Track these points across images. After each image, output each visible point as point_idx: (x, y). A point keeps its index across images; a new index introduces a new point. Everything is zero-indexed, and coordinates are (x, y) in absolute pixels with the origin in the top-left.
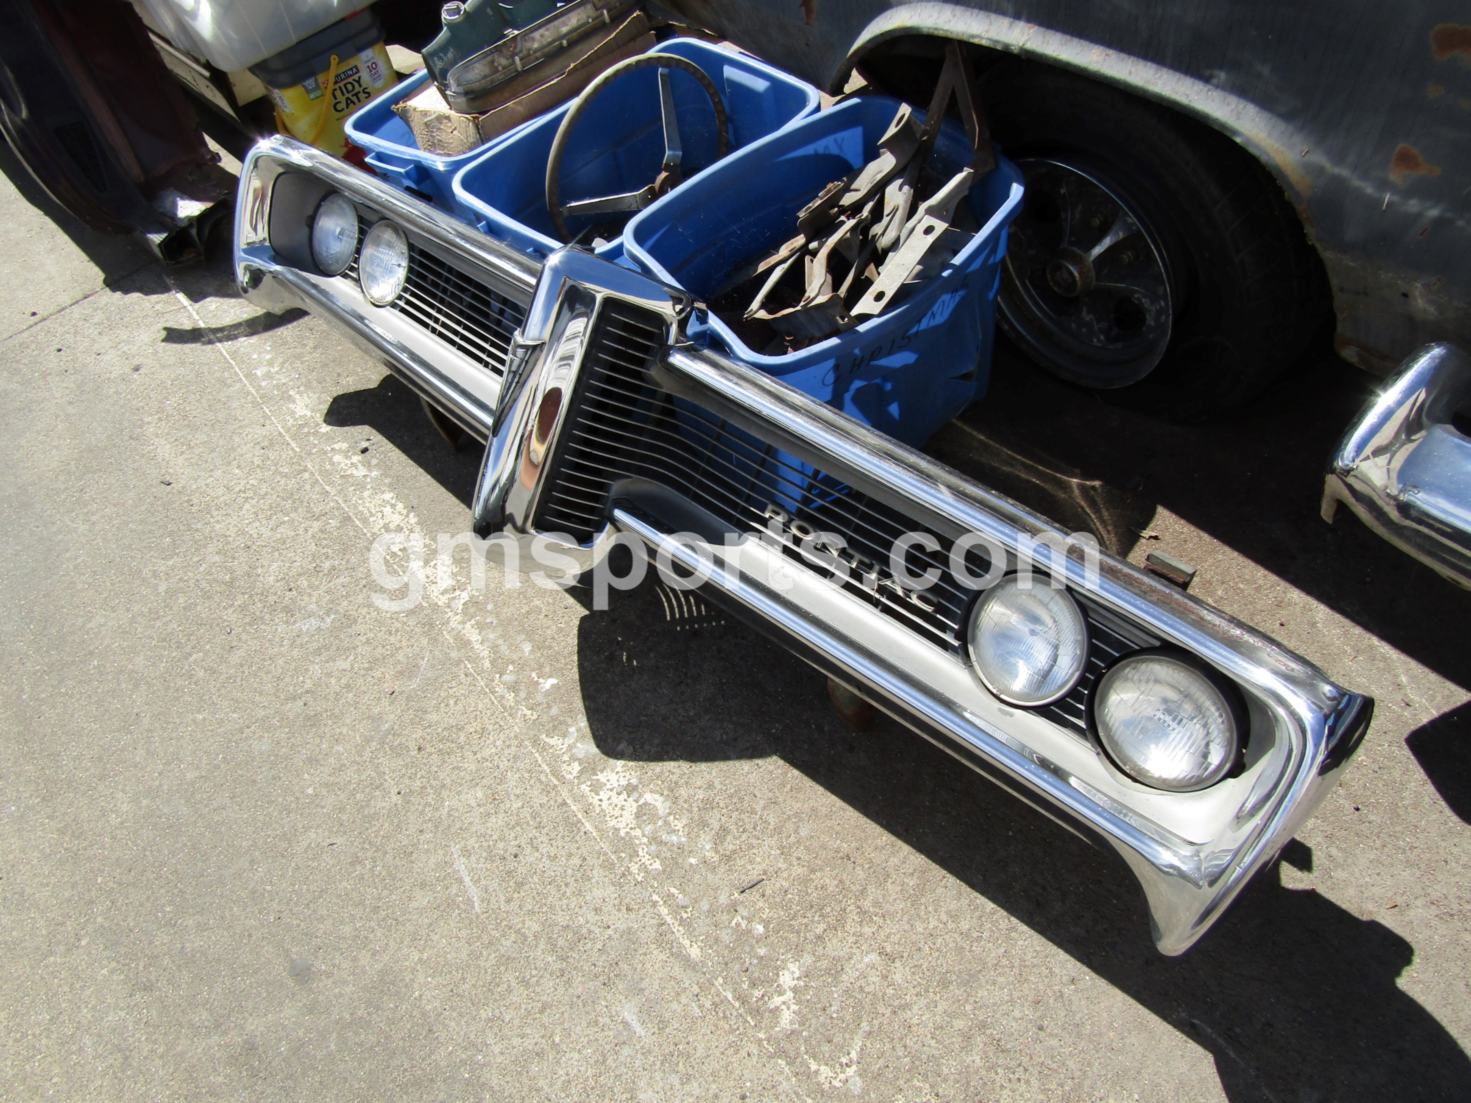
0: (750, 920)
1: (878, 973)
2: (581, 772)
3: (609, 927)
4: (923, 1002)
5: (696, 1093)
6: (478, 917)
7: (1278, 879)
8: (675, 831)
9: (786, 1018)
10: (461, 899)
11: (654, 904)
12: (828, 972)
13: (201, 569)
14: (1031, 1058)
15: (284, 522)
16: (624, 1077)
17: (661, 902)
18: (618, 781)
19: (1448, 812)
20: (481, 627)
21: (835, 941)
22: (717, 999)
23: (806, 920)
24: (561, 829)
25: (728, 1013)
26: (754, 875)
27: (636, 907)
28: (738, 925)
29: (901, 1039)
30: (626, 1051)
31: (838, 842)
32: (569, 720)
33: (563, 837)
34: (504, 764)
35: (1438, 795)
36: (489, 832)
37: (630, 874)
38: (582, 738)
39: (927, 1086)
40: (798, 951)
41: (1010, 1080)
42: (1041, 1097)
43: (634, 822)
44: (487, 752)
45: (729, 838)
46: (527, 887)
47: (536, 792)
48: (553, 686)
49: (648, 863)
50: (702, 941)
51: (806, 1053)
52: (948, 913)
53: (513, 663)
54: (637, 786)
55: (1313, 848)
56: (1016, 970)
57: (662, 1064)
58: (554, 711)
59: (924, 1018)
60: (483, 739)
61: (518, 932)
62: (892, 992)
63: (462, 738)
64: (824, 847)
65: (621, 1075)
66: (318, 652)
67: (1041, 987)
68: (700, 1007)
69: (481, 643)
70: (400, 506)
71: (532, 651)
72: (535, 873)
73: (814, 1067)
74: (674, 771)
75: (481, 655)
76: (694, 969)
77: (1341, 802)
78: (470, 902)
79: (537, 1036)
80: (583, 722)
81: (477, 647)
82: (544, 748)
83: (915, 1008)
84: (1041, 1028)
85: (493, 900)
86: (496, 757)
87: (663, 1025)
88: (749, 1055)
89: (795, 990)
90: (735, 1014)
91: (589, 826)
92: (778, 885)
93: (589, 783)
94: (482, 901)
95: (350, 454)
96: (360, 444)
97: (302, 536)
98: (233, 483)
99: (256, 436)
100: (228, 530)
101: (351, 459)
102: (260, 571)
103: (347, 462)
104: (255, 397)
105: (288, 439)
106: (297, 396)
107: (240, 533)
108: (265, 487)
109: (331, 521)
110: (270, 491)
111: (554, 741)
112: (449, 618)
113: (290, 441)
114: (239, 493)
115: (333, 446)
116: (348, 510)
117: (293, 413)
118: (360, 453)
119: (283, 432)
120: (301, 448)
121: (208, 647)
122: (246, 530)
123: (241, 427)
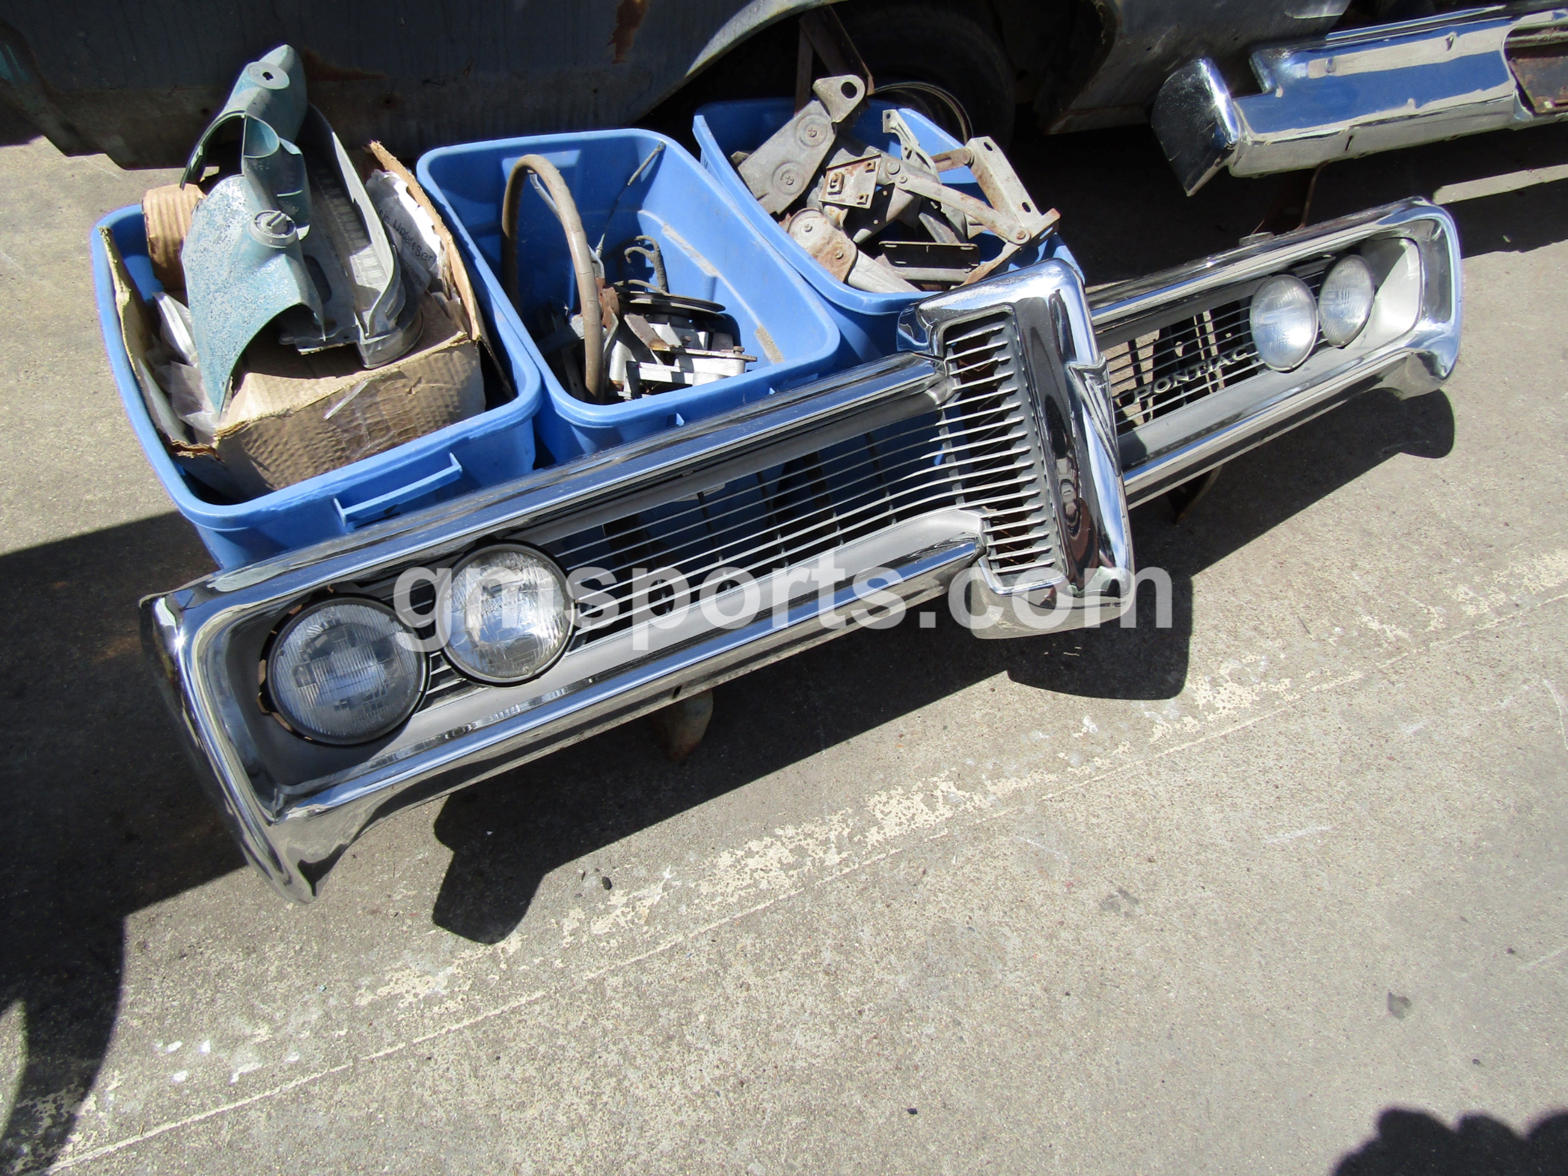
0: (1331, 634)
2: (1195, 717)
3: (1340, 728)
5: (1458, 700)
6: (1336, 829)
8: (1256, 662)
9: (1400, 633)
10: (1319, 841)
11: (1320, 691)
15: (710, 1022)
16: (1454, 743)
17: (1319, 687)
18: (1206, 690)
20: (997, 775)
21: (1344, 591)
22: (1391, 670)
23: (1329, 601)
24: (1251, 745)
27: (1322, 705)
28: (1336, 642)
30: (1435, 737)
32: (1136, 715)
33: (1258, 745)
36: (1251, 806)
37: (1294, 702)
38: (1156, 710)
40: (1352, 612)
43: (1247, 688)
44: (1162, 793)
45: (1262, 627)
46: (1307, 784)
47: (1212, 759)
48: (1092, 721)
49: (1284, 687)
50: (1349, 669)
51: (1423, 629)
53: (1055, 752)
54: (1212, 677)
57: (1442, 716)
58: (1123, 725)
61: (1347, 798)
62: (1378, 572)
63: (1143, 816)
64: (1272, 574)
65: (1453, 745)
67: (1368, 502)
68: (1398, 681)
69: (1021, 779)
70: (754, 845)
71: (1044, 731)
72: (1294, 774)
73: (1432, 628)
74: (1199, 648)
75: (1037, 781)
76: (1370, 680)
78: (1322, 834)
79: (1433, 798)
80: (1142, 704)
81: (1026, 784)
82: (1165, 742)
84: (1394, 513)
85: (1320, 814)
86: (1170, 787)
88: (1429, 663)
89: (1381, 622)
90: (1401, 663)
91: (1249, 723)
92: (1301, 609)
93: (1206, 713)
94: (1321, 823)
95: (603, 907)
96: (587, 891)
97: (753, 992)
98: (561, 1118)
99: (452, 1074)
100: (681, 1124)
101: (615, 907)
102: (800, 1064)
103: (618, 912)
104: (323, 1079)
105: (498, 1012)
106: (383, 991)
107: (699, 1102)
108: (605, 1055)
109: (738, 946)
110: (621, 1046)
111: (1158, 732)
112: (974, 807)
113: (505, 1008)
114: (595, 1106)
115: (565, 933)
116: (727, 919)
117: (429, 1001)
118: (607, 892)
119: (472, 1021)
120: (537, 988)
121: (933, 1148)
122: (697, 1088)
123: (402, 1107)
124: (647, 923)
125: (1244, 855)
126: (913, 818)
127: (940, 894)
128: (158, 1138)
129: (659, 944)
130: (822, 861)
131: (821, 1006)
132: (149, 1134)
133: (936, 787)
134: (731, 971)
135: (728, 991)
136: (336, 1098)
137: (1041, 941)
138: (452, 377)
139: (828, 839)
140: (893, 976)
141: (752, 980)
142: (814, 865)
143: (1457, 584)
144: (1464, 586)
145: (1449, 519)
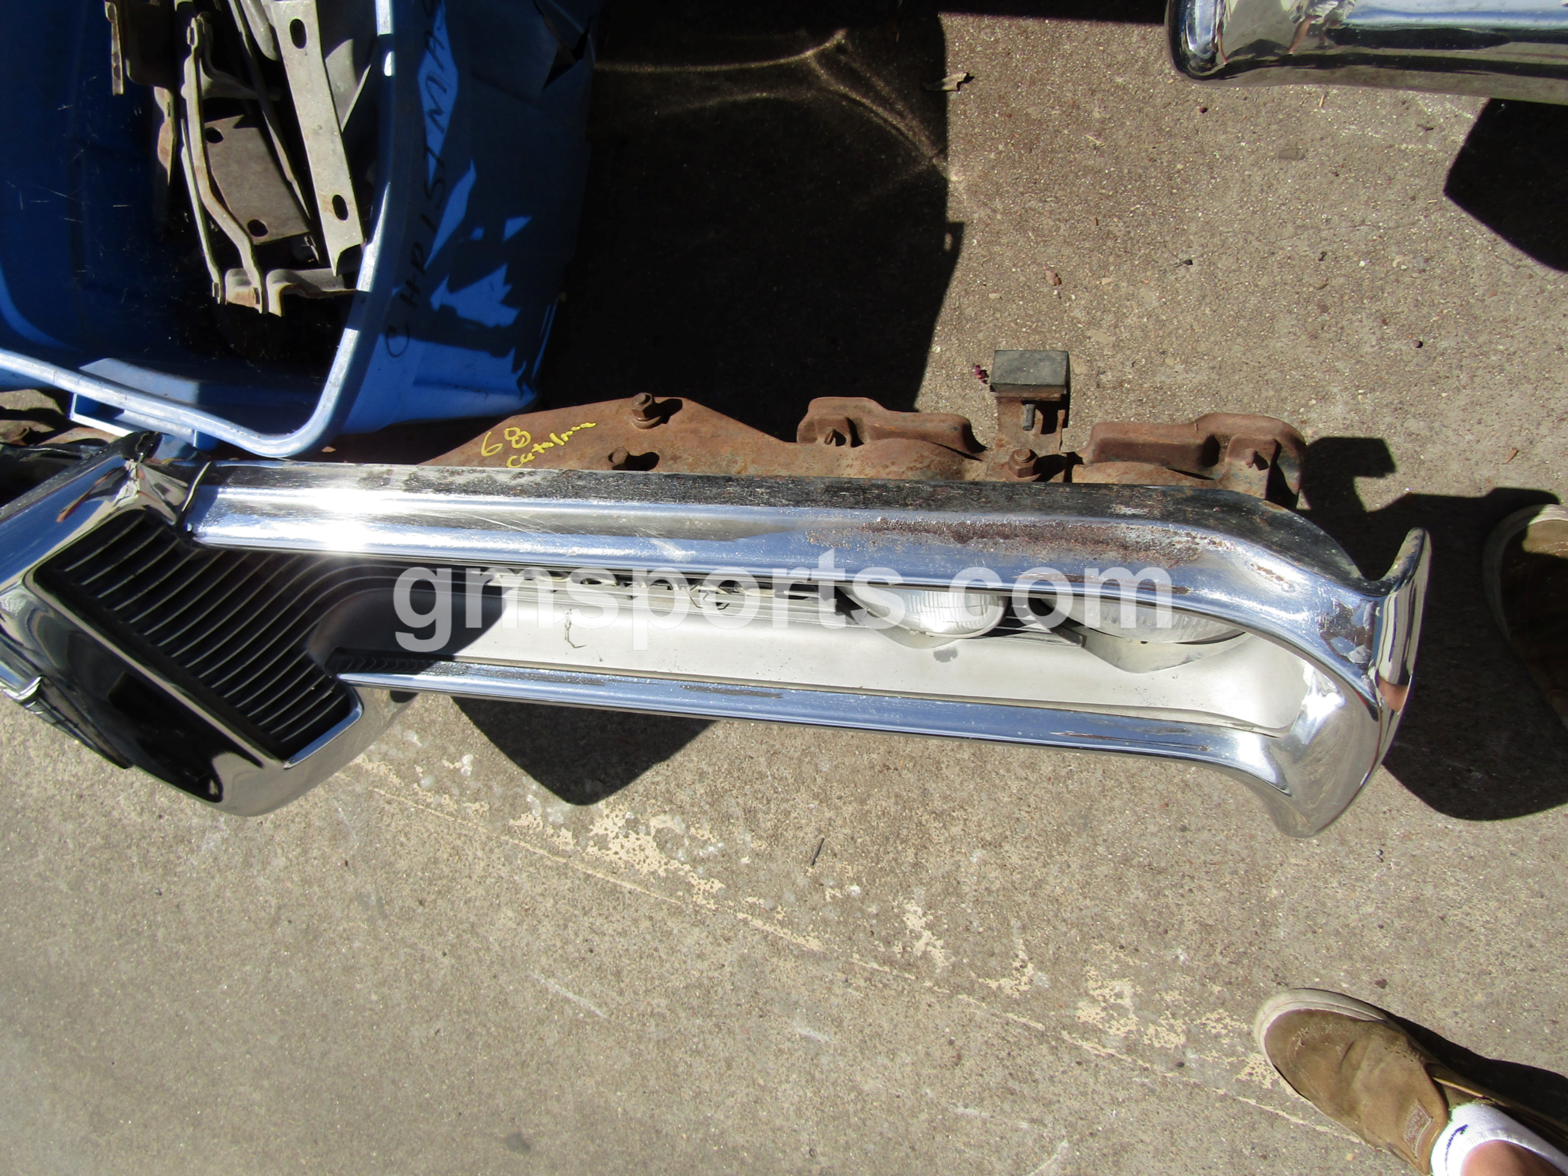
0: (841, 887)
1: (994, 866)
2: (575, 836)
3: (723, 966)
4: (1054, 869)
5: (908, 1060)
6: (609, 1022)
7: (1358, 504)
8: (705, 842)
9: (939, 955)
10: (581, 1015)
11: (745, 922)
12: (946, 893)
13: (71, 846)
14: (1191, 863)
16: (839, 1081)
17: (750, 917)
18: (615, 824)
19: (1540, 270)
21: (932, 859)
22: (866, 974)
23: (891, 855)
24: (606, 902)
25: (884, 981)
26: (812, 839)
27: (731, 934)
28: (833, 897)
29: (1056, 916)
30: (824, 1060)
31: (865, 756)
32: (519, 790)
33: (615, 908)
34: (504, 872)
35: (1518, 254)
36: (549, 943)
37: (701, 907)
38: (545, 802)
39: (1108, 944)
40: (906, 889)
41: (1182, 896)
42: (1221, 894)
43: (663, 856)
44: (479, 870)
45: (760, 815)
46: (625, 972)
47: (555, 881)
48: (474, 763)
49: (708, 887)
50: (813, 930)
51: (979, 976)
52: (1023, 765)
53: (415, 762)
54: (636, 818)
55: (1385, 437)
56: (1126, 785)
57: (862, 1053)
58: (498, 789)
59: (1065, 884)
60: (464, 858)
61: (652, 1014)
62: (1019, 876)
63: (446, 869)
64: (855, 771)
65: (836, 1081)
66: (247, 864)
67: (1160, 787)
68: (857, 989)
71: (422, 739)
72: (620, 956)
73: (993, 985)
74: (656, 780)
75: (382, 773)
76: (825, 958)
77: (1395, 347)
78: (590, 1014)
79: (743, 1088)
80: (532, 784)
81: (370, 768)
82: (522, 833)
83: (1051, 879)
84: (1184, 829)
85: (609, 1000)
86: (491, 870)
87: (838, 1022)
88: (930, 1006)
89: (929, 926)
90: (891, 977)
91: (628, 886)
92: (841, 837)
93: (592, 843)
94: (600, 1006)
100: (46, 789)
102: (116, 814)
107: (58, 785)
111: (525, 820)
125: (503, 965)
143: (1124, 976)
144: (1133, 987)
145: (1274, 905)
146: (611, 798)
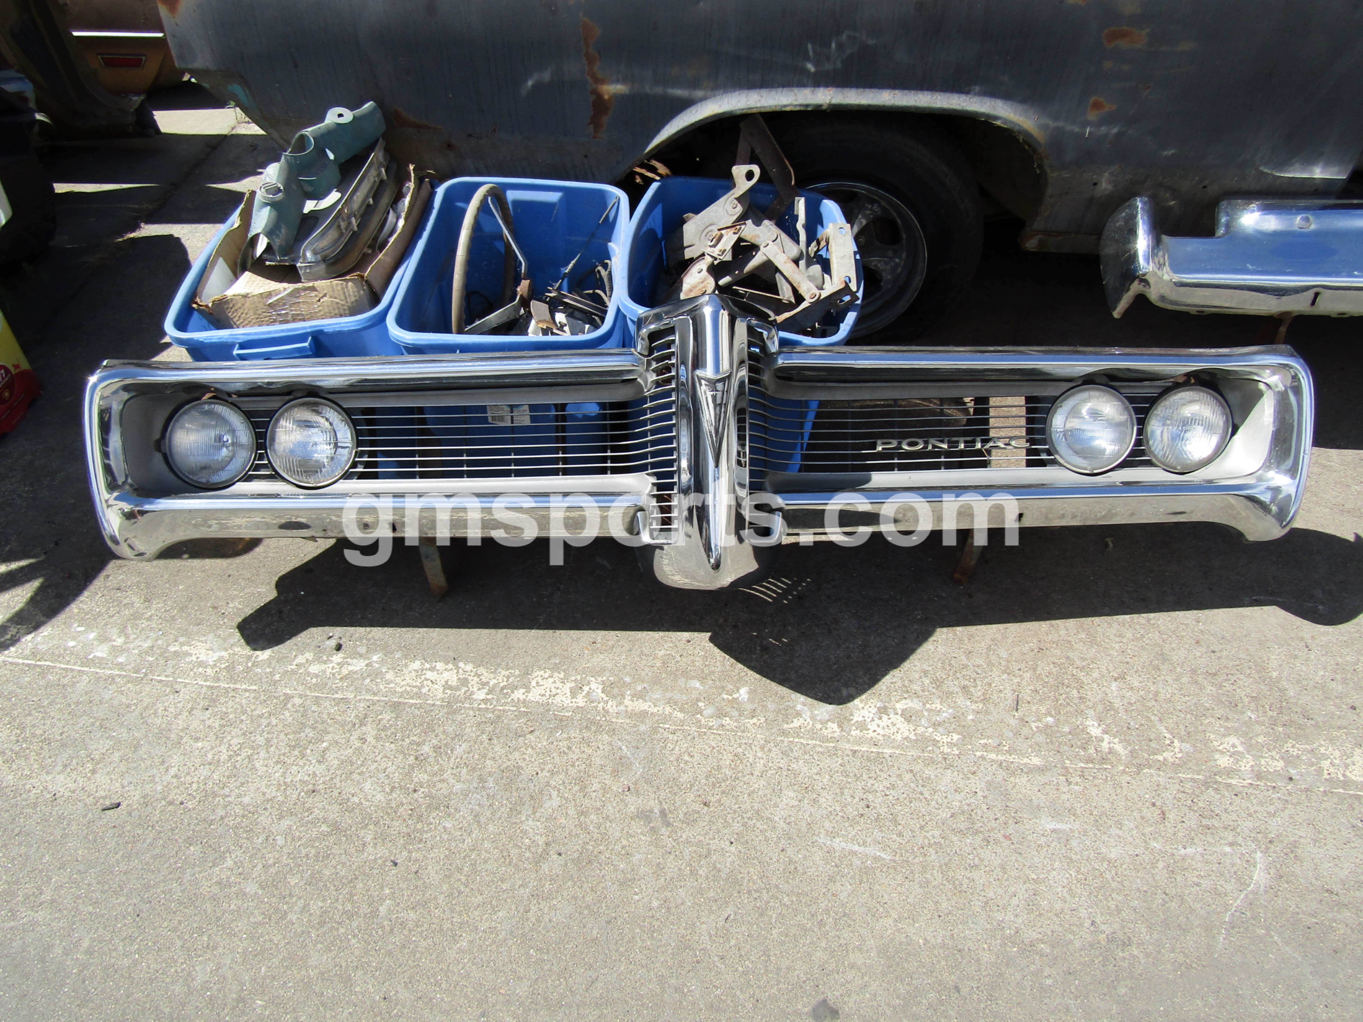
0: (1040, 720)
1: (1126, 690)
2: (840, 726)
3: (976, 792)
4: (1161, 685)
6: (894, 861)
8: (939, 711)
9: (1119, 748)
10: (869, 862)
11: (983, 758)
12: (1106, 710)
14: (1227, 668)
15: (327, 749)
16: (1091, 857)
17: (985, 754)
18: (869, 712)
20: (640, 696)
21: (1089, 693)
22: (1078, 773)
23: (1064, 696)
24: (873, 767)
25: (1092, 774)
26: (1010, 697)
27: (975, 768)
28: (1037, 728)
29: (1174, 709)
30: (1074, 843)
31: (1026, 645)
32: (790, 704)
33: (881, 770)
34: (782, 763)
36: (830, 809)
37: (948, 754)
38: (811, 708)
40: (1081, 713)
43: (911, 726)
44: (760, 765)
45: (972, 690)
46: (900, 818)
47: (828, 761)
48: (748, 693)
49: (949, 740)
50: (1032, 752)
51: (1149, 755)
52: (1116, 636)
53: (698, 700)
54: (884, 706)
57: (1099, 830)
58: (771, 706)
59: (1170, 691)
60: (744, 761)
61: (930, 845)
62: (1143, 692)
63: (729, 773)
64: (1023, 654)
65: (1089, 857)
66: (515, 812)
67: (1191, 634)
68: (1077, 784)
69: (655, 706)
70: (440, 665)
71: (703, 684)
72: (893, 805)
73: (1161, 758)
74: (894, 680)
75: (666, 713)
76: (1047, 769)
78: (876, 859)
79: (1021, 886)
80: (799, 698)
81: (656, 711)
82: (797, 732)
83: (1161, 690)
84: (1213, 652)
85: (890, 843)
86: (770, 764)
87: (1072, 812)
88: (1128, 783)
89: (1105, 732)
90: (1096, 771)
91: (888, 751)
92: (1028, 691)
93: (854, 728)
94: (884, 850)
95: (325, 658)
96: (325, 646)
97: (365, 746)
98: (210, 756)
99: (180, 705)
100: (264, 794)
101: (332, 662)
102: (356, 800)
103: (331, 665)
104: (125, 676)
105: (227, 686)
106: (185, 648)
107: (283, 788)
108: (258, 736)
109: (380, 717)
110: (270, 736)
111: (796, 723)
112: (603, 708)
113: (232, 686)
114: (231, 759)
115: (295, 663)
116: (387, 699)
117: (201, 664)
118: (335, 652)
119: (212, 684)
120: (256, 684)
121: (387, 891)
122: (288, 780)
123: (146, 708)
124: (341, 679)
125: (789, 838)
126: (554, 696)
127: (530, 749)
128: (40, 666)
129: (337, 693)
130: (472, 693)
131: (397, 774)
132: (39, 663)
133: (589, 683)
134: (364, 728)
135: (352, 738)
136: (123, 689)
137: (572, 812)
138: (346, 298)
139: (488, 683)
140: (455, 781)
141: (370, 739)
142: (465, 693)
143: (1230, 735)
144: (1238, 739)
145: (1279, 679)
146: (863, 697)
